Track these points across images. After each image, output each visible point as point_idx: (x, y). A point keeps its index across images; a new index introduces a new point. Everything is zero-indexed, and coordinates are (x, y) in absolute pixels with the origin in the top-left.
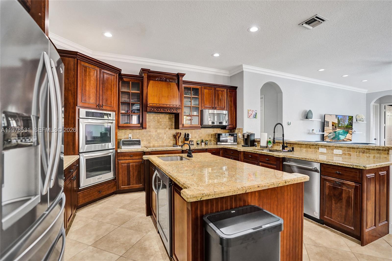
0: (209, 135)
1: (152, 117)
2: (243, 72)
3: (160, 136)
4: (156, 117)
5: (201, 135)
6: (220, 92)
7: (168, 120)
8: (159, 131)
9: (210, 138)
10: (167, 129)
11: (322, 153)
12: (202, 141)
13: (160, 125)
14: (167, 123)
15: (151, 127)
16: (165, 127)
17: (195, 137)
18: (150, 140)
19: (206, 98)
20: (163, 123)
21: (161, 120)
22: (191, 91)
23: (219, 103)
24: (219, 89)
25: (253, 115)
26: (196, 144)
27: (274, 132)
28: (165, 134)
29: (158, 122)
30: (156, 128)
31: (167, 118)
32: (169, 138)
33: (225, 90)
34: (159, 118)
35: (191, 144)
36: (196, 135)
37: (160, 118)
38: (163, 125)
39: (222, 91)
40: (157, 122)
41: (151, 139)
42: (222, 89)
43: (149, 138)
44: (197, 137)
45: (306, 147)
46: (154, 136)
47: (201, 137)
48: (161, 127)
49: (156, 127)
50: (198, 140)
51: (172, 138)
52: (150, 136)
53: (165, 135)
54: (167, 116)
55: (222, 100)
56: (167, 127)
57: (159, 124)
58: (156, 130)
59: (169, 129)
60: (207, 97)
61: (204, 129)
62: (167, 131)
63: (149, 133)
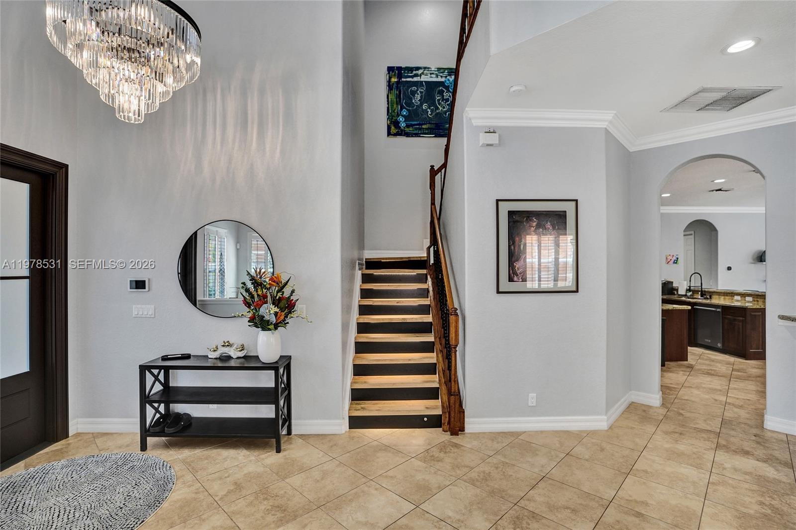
11: (737, 301)
25: (673, 261)
27: (690, 281)
45: (724, 296)
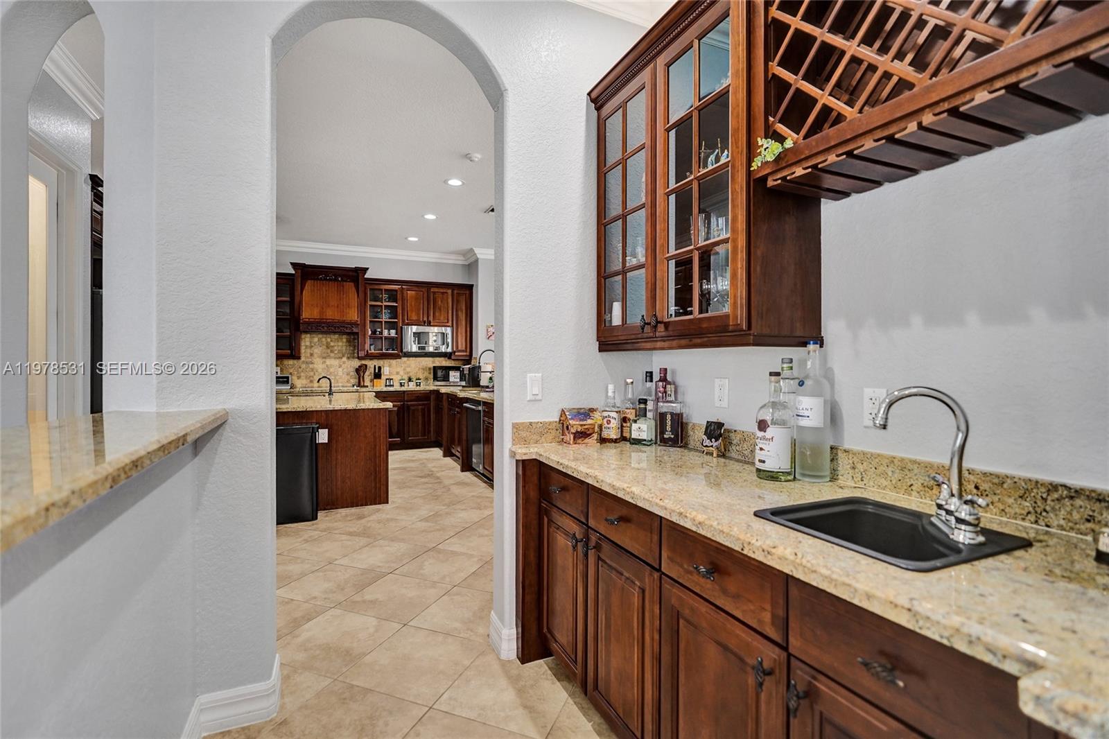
0: (424, 369)
1: (316, 340)
2: (477, 261)
3: (332, 370)
4: (324, 339)
5: (408, 369)
6: (439, 296)
7: (344, 344)
8: (328, 362)
9: (426, 374)
10: (344, 359)
12: (410, 380)
13: (332, 351)
14: (344, 348)
15: (315, 355)
16: (340, 355)
17: (398, 373)
18: (313, 377)
19: (411, 305)
20: (336, 348)
21: (332, 344)
22: (382, 294)
23: (437, 314)
24: (436, 290)
26: (399, 384)
28: (340, 366)
29: (328, 347)
30: (324, 357)
31: (345, 340)
32: (347, 375)
33: (450, 291)
34: (329, 340)
35: (388, 384)
36: (399, 369)
37: (331, 341)
38: (336, 352)
39: (443, 293)
40: (325, 347)
41: (314, 374)
42: (442, 290)
43: (312, 374)
44: (402, 373)
46: (320, 370)
47: (408, 373)
48: (332, 355)
49: (325, 355)
50: (404, 378)
51: (353, 374)
52: (312, 370)
53: (341, 369)
54: (344, 338)
55: (442, 309)
56: (343, 356)
57: (329, 351)
58: (324, 360)
59: (348, 358)
60: (413, 303)
61: (414, 358)
62: (344, 363)
63: (311, 366)
